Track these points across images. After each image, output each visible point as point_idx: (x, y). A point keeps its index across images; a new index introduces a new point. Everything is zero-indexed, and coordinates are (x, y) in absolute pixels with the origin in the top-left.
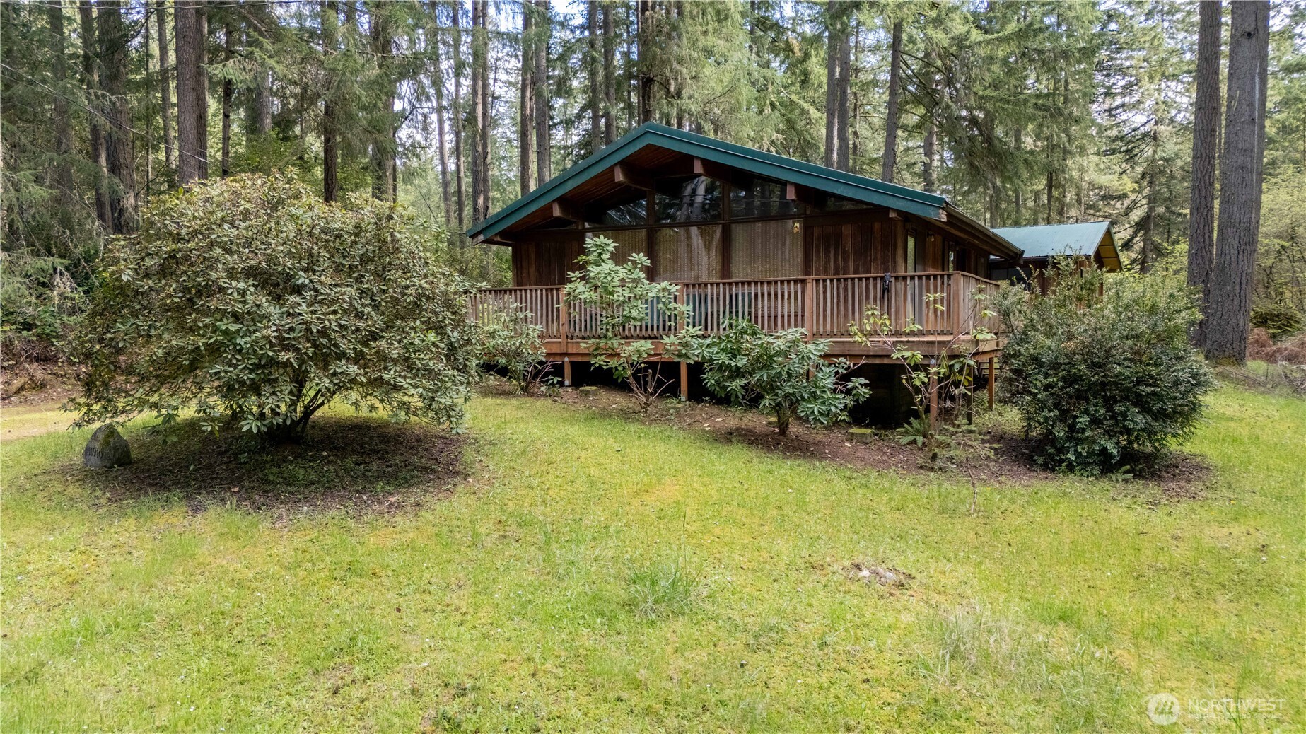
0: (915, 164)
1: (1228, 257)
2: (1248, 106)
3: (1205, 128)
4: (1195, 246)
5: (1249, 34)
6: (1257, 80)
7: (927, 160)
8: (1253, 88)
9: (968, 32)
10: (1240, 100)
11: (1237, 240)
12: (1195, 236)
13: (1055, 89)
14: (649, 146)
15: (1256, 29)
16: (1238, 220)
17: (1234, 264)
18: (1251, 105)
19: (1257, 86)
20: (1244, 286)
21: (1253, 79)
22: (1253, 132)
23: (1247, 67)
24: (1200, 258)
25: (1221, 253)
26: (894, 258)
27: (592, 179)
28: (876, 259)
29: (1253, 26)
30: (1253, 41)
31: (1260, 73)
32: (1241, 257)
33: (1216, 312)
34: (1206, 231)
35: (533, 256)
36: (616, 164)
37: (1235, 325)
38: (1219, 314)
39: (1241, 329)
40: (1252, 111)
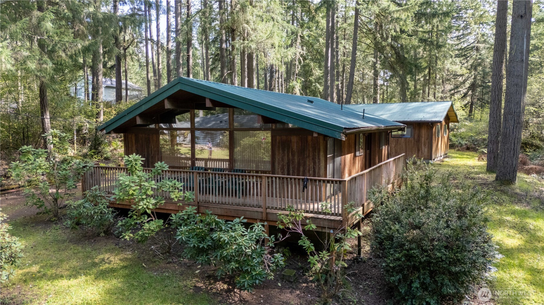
0: (369, 62)
1: (508, 130)
2: (520, 53)
3: (498, 61)
4: (492, 119)
5: (522, 16)
6: (525, 40)
7: (374, 60)
8: (523, 44)
9: (389, 6)
10: (516, 50)
11: (513, 121)
12: (492, 114)
13: (433, 29)
14: (180, 91)
15: (525, 13)
16: (514, 111)
17: (511, 134)
18: (522, 53)
19: (525, 43)
20: (516, 145)
21: (523, 39)
22: (522, 66)
23: (520, 33)
24: (494, 125)
25: (505, 127)
26: (319, 157)
27: (155, 105)
28: (309, 156)
29: (524, 12)
30: (524, 20)
31: (527, 36)
32: (515, 130)
33: (502, 157)
34: (498, 112)
35: (134, 141)
36: (165, 99)
37: (511, 164)
38: (503, 158)
39: (514, 166)
40: (522, 56)
